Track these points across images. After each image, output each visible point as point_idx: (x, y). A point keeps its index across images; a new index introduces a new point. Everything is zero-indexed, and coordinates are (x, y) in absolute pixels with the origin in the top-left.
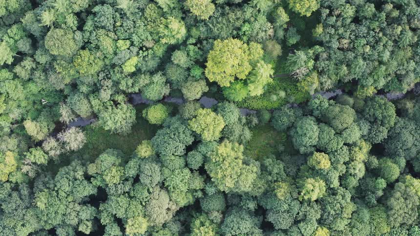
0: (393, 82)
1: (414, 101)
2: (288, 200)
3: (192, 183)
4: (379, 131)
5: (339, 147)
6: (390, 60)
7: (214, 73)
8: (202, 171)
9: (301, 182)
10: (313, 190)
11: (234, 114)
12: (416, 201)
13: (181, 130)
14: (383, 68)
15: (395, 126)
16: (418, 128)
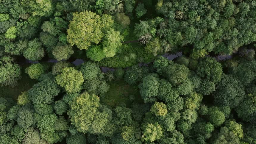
0: (220, 46)
1: (239, 61)
2: (131, 141)
3: (57, 126)
4: (209, 86)
5: (176, 98)
6: (217, 27)
7: (73, 39)
8: (66, 116)
9: (144, 126)
10: (151, 133)
11: (93, 72)
12: (237, 142)
13: (49, 84)
14: (211, 34)
15: (221, 81)
16: (241, 83)
